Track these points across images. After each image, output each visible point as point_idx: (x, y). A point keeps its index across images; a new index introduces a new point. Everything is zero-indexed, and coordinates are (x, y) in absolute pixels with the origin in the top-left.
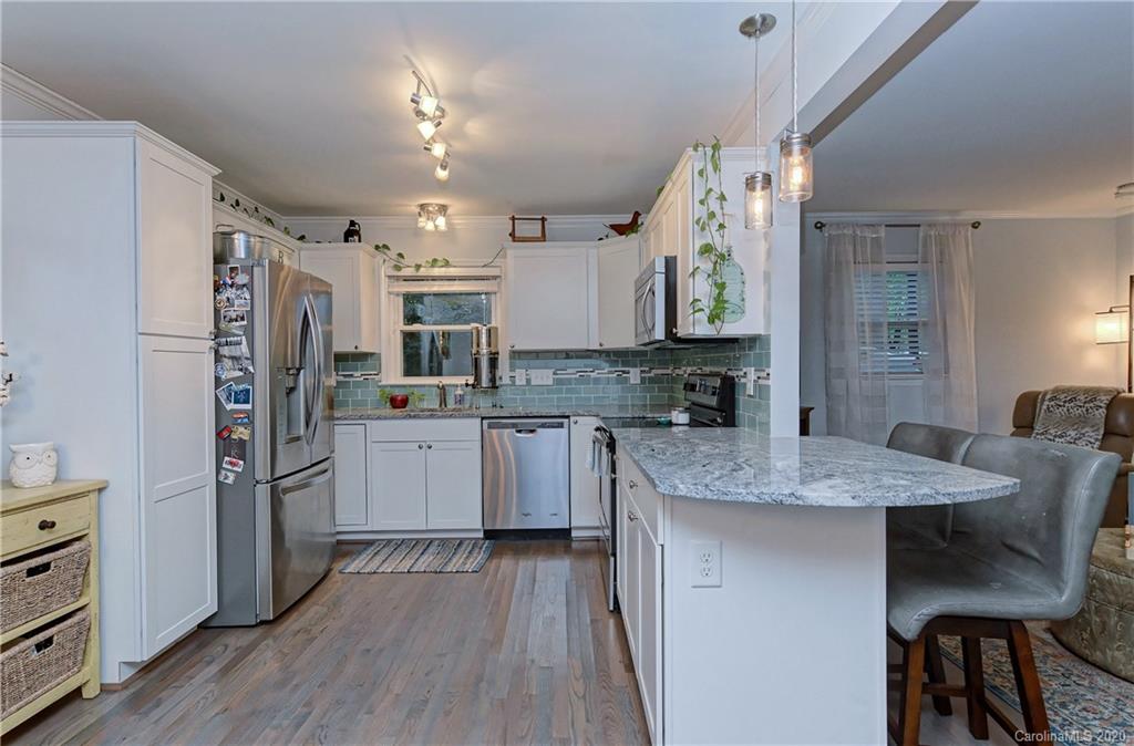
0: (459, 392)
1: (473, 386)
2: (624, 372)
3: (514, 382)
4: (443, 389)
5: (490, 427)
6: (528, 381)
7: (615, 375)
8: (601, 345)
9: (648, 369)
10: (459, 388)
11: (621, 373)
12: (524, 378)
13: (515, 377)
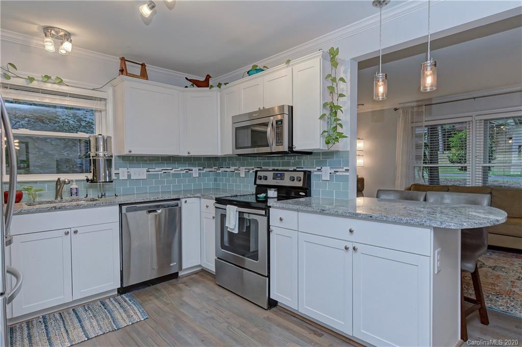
0: (74, 186)
1: (92, 181)
2: (190, 170)
3: (118, 177)
5: (128, 210)
6: (129, 176)
7: (184, 172)
8: (189, 153)
9: (202, 168)
10: (74, 183)
11: (188, 171)
12: (126, 174)
13: (119, 174)
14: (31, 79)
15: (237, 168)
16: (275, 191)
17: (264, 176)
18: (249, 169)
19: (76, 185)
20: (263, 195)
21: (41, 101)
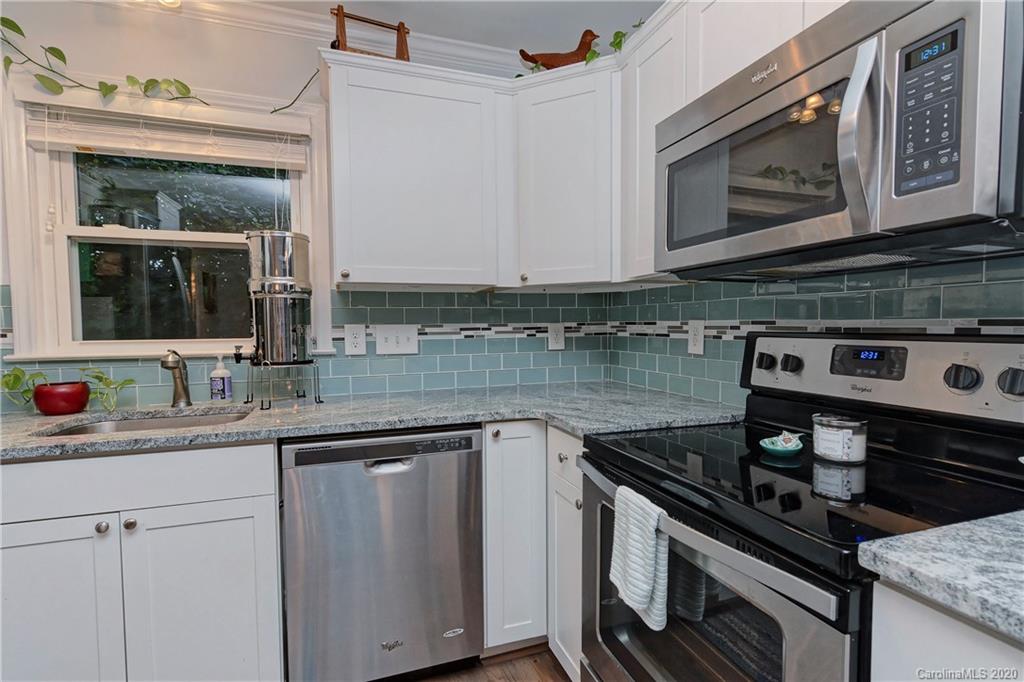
0: (221, 371)
1: (255, 360)
2: (539, 330)
3: (341, 350)
4: (179, 369)
5: (300, 458)
6: (371, 346)
7: (524, 336)
8: (524, 279)
9: (574, 325)
10: (220, 364)
11: (533, 332)
12: (362, 340)
13: (343, 339)
14: (107, 90)
15: (678, 324)
16: (856, 431)
17: (787, 357)
18: (722, 329)
19: (226, 368)
20: (786, 442)
21: (143, 148)
